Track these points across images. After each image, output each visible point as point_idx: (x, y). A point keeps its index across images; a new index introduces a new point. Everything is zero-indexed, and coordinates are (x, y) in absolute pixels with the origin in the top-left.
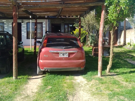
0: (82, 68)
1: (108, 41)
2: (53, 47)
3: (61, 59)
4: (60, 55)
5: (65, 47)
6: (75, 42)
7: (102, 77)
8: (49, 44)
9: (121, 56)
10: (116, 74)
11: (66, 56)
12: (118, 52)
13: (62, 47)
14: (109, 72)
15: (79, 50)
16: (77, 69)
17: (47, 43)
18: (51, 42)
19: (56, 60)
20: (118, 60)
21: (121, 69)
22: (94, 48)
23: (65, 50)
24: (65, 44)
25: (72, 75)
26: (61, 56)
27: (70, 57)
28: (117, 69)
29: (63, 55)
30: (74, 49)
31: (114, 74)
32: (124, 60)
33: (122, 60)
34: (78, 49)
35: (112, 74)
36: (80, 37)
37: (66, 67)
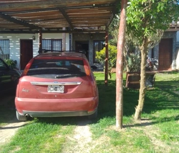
0: (90, 113)
1: (158, 64)
2: (38, 76)
3: (51, 96)
4: (50, 89)
5: (57, 76)
6: (78, 66)
7: (123, 129)
8: (33, 69)
9: (171, 87)
10: (151, 121)
11: (60, 91)
12: (169, 80)
13: (53, 75)
14: (139, 118)
15: (85, 80)
16: (81, 114)
17: (30, 68)
18: (36, 67)
19: (42, 98)
20: (165, 94)
21: (163, 111)
22: (129, 75)
23: (57, 81)
24: (60, 70)
25: (72, 124)
26: (51, 91)
27: (68, 93)
28: (158, 112)
29: (56, 88)
30: (75, 78)
31: (148, 122)
32: (174, 94)
33: (171, 93)
34: (83, 79)
35: (143, 122)
36: (107, 59)
37: (60, 110)
